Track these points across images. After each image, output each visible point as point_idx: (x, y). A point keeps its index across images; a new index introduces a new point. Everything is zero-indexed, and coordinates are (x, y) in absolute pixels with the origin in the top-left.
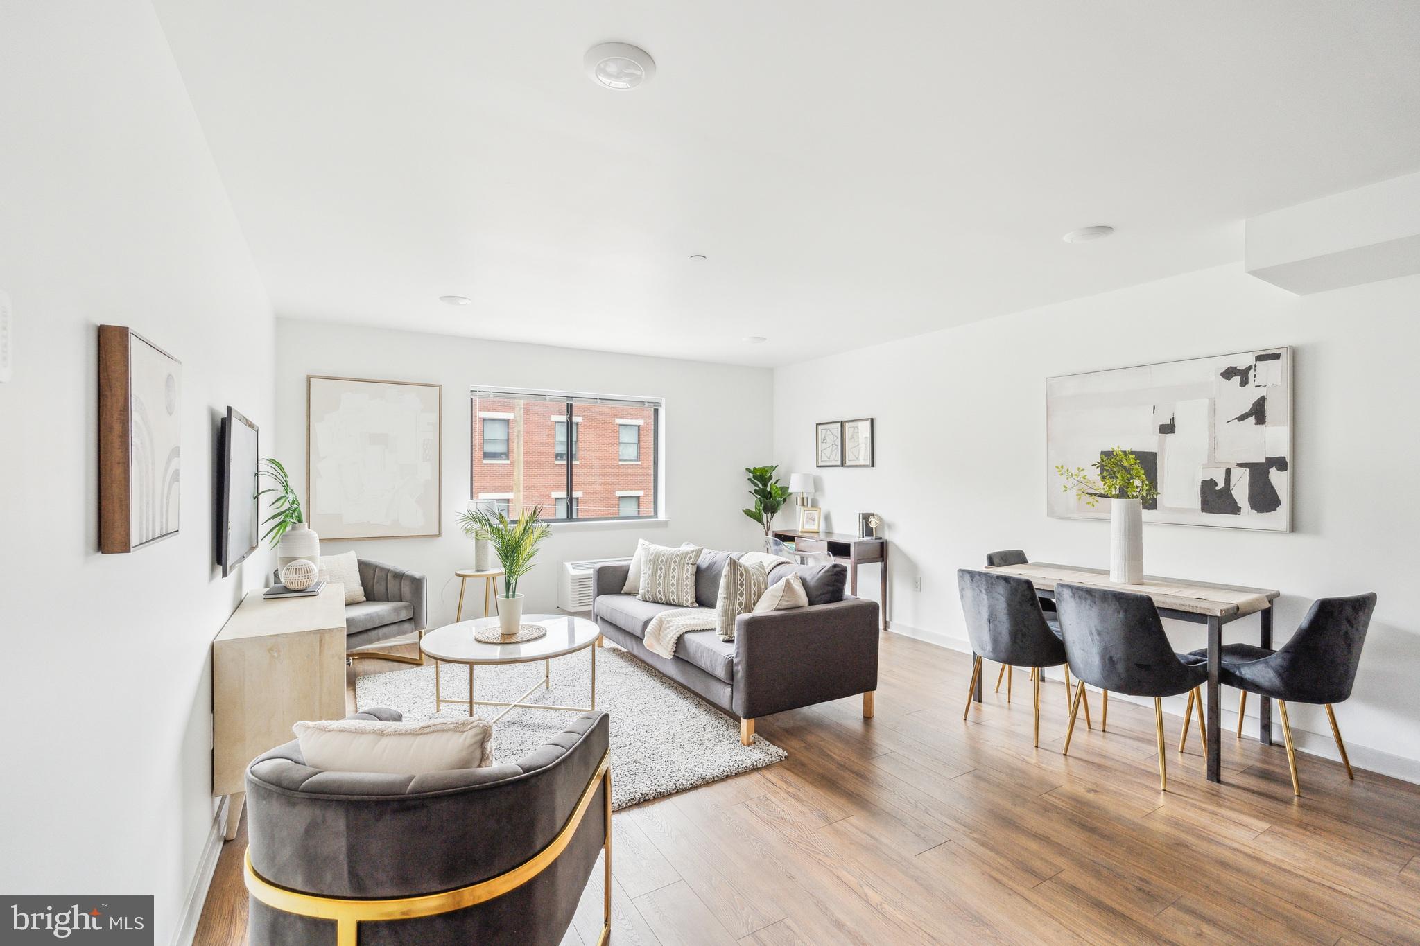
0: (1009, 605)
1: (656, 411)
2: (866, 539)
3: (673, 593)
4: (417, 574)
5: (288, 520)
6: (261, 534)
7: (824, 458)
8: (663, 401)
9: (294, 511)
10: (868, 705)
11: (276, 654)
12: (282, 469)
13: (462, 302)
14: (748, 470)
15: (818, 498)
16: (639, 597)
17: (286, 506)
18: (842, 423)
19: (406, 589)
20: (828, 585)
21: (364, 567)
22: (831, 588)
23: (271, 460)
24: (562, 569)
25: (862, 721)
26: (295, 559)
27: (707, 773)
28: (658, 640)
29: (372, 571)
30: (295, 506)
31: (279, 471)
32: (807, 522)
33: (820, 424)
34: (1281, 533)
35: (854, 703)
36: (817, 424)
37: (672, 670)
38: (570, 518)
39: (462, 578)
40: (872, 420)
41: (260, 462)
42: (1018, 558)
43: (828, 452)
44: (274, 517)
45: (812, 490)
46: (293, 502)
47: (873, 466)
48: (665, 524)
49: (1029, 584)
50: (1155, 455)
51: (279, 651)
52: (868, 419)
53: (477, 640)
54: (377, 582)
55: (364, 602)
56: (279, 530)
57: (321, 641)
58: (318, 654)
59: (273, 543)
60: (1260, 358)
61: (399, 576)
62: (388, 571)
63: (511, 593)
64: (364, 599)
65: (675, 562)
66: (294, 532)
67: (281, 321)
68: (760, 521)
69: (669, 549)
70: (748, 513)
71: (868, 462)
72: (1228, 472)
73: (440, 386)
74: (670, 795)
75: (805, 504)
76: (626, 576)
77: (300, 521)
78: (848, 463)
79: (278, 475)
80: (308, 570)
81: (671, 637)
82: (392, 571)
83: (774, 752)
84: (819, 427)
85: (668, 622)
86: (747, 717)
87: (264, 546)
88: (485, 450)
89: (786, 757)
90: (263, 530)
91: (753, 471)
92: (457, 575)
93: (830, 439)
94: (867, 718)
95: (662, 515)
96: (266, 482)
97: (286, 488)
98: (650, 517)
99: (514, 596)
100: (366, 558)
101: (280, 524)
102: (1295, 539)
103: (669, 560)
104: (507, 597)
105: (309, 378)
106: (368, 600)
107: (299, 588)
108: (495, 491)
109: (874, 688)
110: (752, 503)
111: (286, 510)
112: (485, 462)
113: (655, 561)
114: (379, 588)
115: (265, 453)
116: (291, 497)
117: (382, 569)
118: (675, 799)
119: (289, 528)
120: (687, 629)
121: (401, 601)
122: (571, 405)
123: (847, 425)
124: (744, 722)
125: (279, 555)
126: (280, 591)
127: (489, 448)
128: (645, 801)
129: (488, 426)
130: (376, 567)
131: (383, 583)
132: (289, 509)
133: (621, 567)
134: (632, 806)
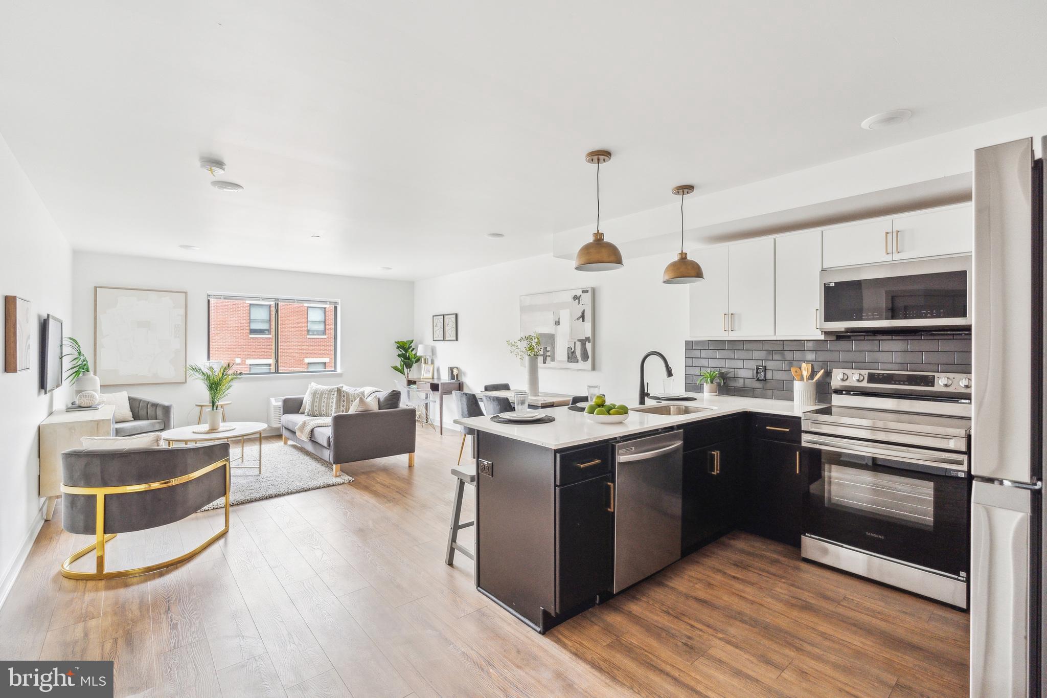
0: (468, 406)
1: (336, 307)
2: (452, 381)
3: (323, 411)
4: (166, 404)
5: (81, 370)
6: (64, 378)
7: (436, 336)
8: (339, 301)
9: (84, 365)
10: (411, 460)
11: (73, 431)
12: (77, 343)
13: (195, 248)
14: (395, 342)
15: (434, 359)
16: (306, 414)
17: (80, 362)
18: (444, 315)
19: (160, 412)
20: (389, 401)
21: (131, 400)
22: (390, 402)
23: (70, 338)
24: (269, 402)
25: (408, 468)
26: (84, 391)
27: (307, 487)
28: (302, 432)
29: (138, 403)
30: (85, 363)
31: (75, 344)
32: (426, 373)
33: (435, 316)
34: (588, 371)
35: (403, 458)
36: (433, 316)
37: (309, 447)
38: (277, 372)
39: (200, 407)
40: (456, 315)
41: (63, 339)
42: (506, 387)
43: (438, 332)
44: (72, 368)
45: (431, 354)
46: (84, 361)
47: (457, 340)
48: (340, 375)
49: (507, 399)
50: (554, 335)
51: (75, 430)
52: (454, 314)
53: (194, 432)
54: (141, 409)
55: (132, 421)
56: (76, 376)
57: (97, 425)
58: (96, 430)
59: (71, 383)
60: (583, 292)
61: (155, 405)
62: (148, 403)
63: (215, 408)
64: (133, 419)
65: (325, 394)
66: (85, 377)
67: (77, 254)
68: (403, 373)
69: (327, 387)
70: (396, 368)
71: (455, 339)
72: (575, 343)
73: (186, 293)
74: (284, 495)
75: (427, 362)
76: (302, 404)
77: (88, 371)
78: (446, 339)
79: (74, 346)
80: (92, 396)
81: (308, 429)
82: (151, 403)
83: (347, 478)
84: (435, 317)
85: (308, 423)
86: (336, 462)
87: (66, 384)
88: (251, 328)
89: (353, 481)
90: (65, 375)
91: (398, 343)
92: (197, 405)
93: (439, 325)
94: (411, 466)
95: (339, 370)
96: (66, 350)
97: (80, 353)
98: (332, 371)
99: (217, 409)
100: (133, 395)
101: (76, 372)
102: (594, 373)
103: (322, 393)
104: (213, 410)
105: (96, 288)
106: (135, 420)
107: (87, 405)
108: (259, 358)
109: (414, 452)
110: (398, 362)
111: (80, 365)
112: (251, 336)
113: (314, 394)
114: (142, 413)
115: (66, 334)
116: (82, 358)
117: (144, 401)
118: (286, 497)
119: (81, 375)
120: (317, 425)
121: (156, 419)
122: (278, 304)
123: (446, 317)
124: (334, 465)
125: (75, 389)
126: (75, 407)
127: (254, 326)
128: (270, 497)
129: (253, 310)
130: (141, 400)
131: (145, 410)
132: (81, 364)
133: (299, 398)
134: (263, 499)
